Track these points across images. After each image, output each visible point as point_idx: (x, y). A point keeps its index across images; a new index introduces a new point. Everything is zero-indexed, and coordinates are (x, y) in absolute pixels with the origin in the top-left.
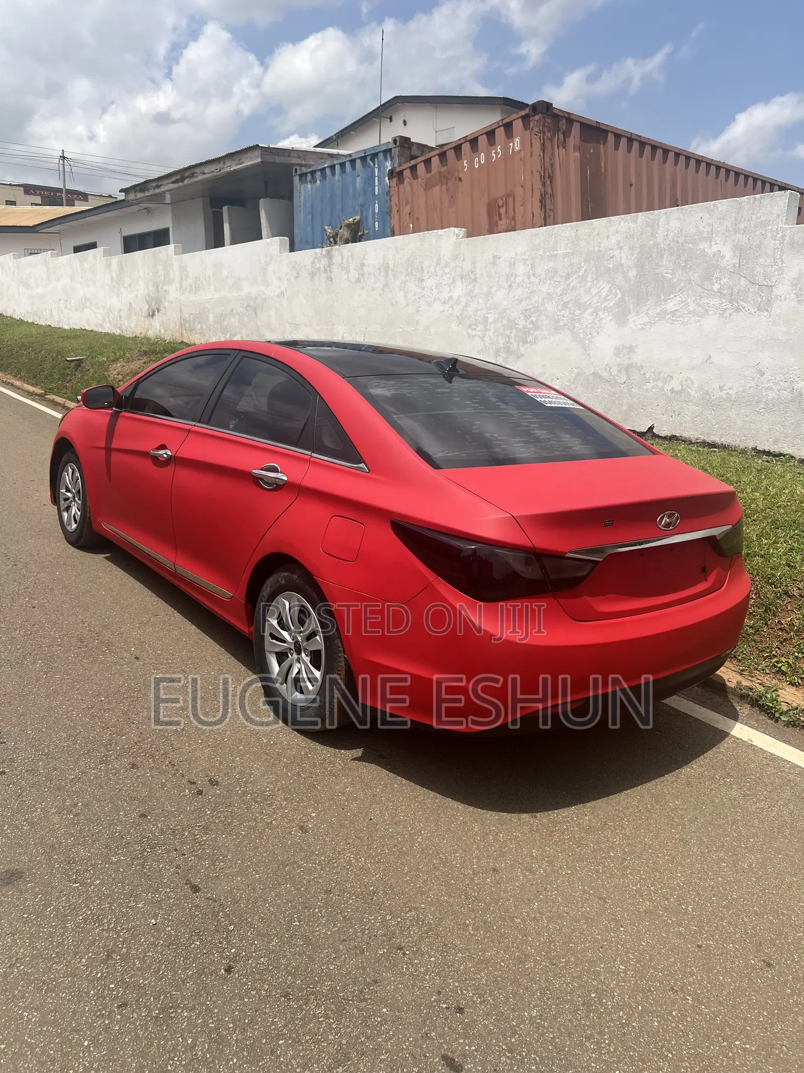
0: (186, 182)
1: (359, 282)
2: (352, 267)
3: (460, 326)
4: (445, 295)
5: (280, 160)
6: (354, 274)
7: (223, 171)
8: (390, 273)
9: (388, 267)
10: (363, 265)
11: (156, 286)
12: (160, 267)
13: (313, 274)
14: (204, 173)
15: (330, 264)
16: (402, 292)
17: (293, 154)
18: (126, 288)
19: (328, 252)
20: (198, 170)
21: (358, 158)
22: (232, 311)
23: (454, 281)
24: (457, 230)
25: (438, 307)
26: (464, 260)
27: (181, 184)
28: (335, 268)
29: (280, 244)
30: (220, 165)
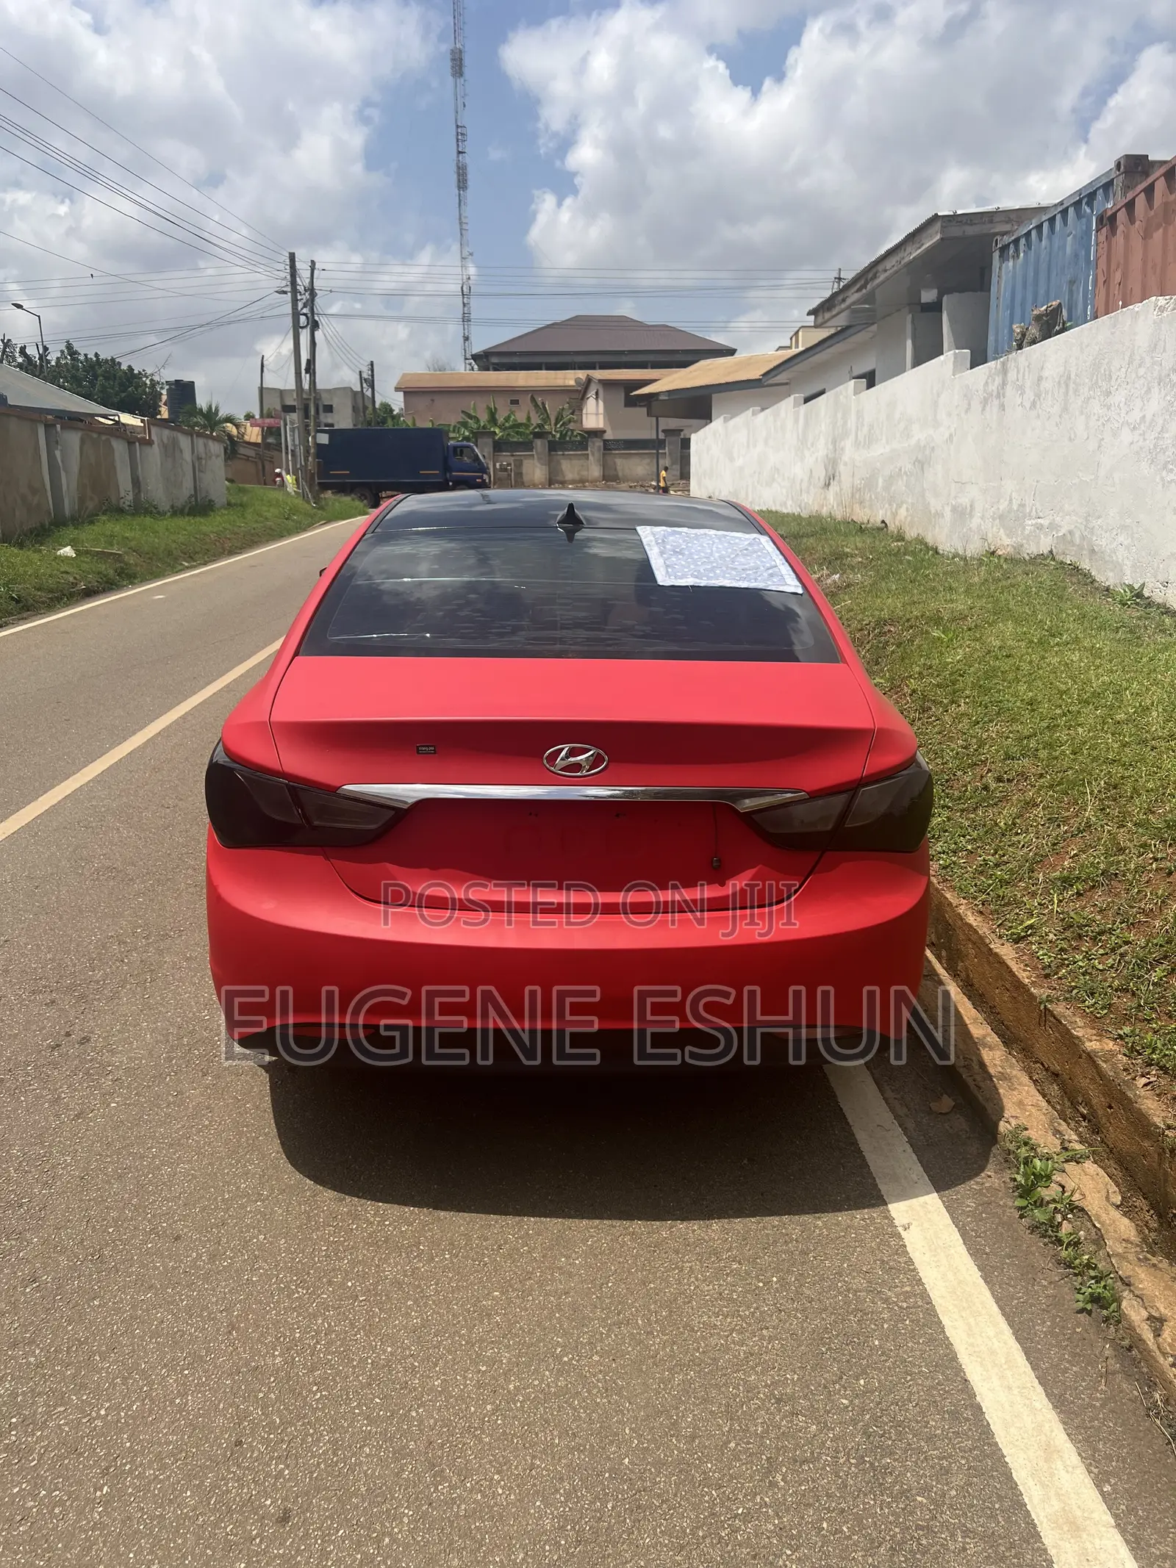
0: (869, 287)
1: (1035, 407)
2: (1028, 384)
3: (1152, 466)
4: (1135, 416)
5: (971, 231)
6: (1030, 395)
7: (902, 263)
8: (1072, 386)
9: (1069, 378)
10: (1040, 379)
11: (834, 442)
12: (839, 415)
13: (985, 402)
14: (886, 271)
15: (1004, 384)
16: (1084, 416)
17: (996, 219)
18: (809, 449)
19: (1003, 364)
20: (880, 267)
21: (1071, 205)
22: (900, 470)
23: (1149, 390)
24: (1162, 301)
25: (1126, 436)
26: (1164, 351)
27: (864, 291)
28: (1009, 389)
29: (954, 362)
30: (901, 254)
